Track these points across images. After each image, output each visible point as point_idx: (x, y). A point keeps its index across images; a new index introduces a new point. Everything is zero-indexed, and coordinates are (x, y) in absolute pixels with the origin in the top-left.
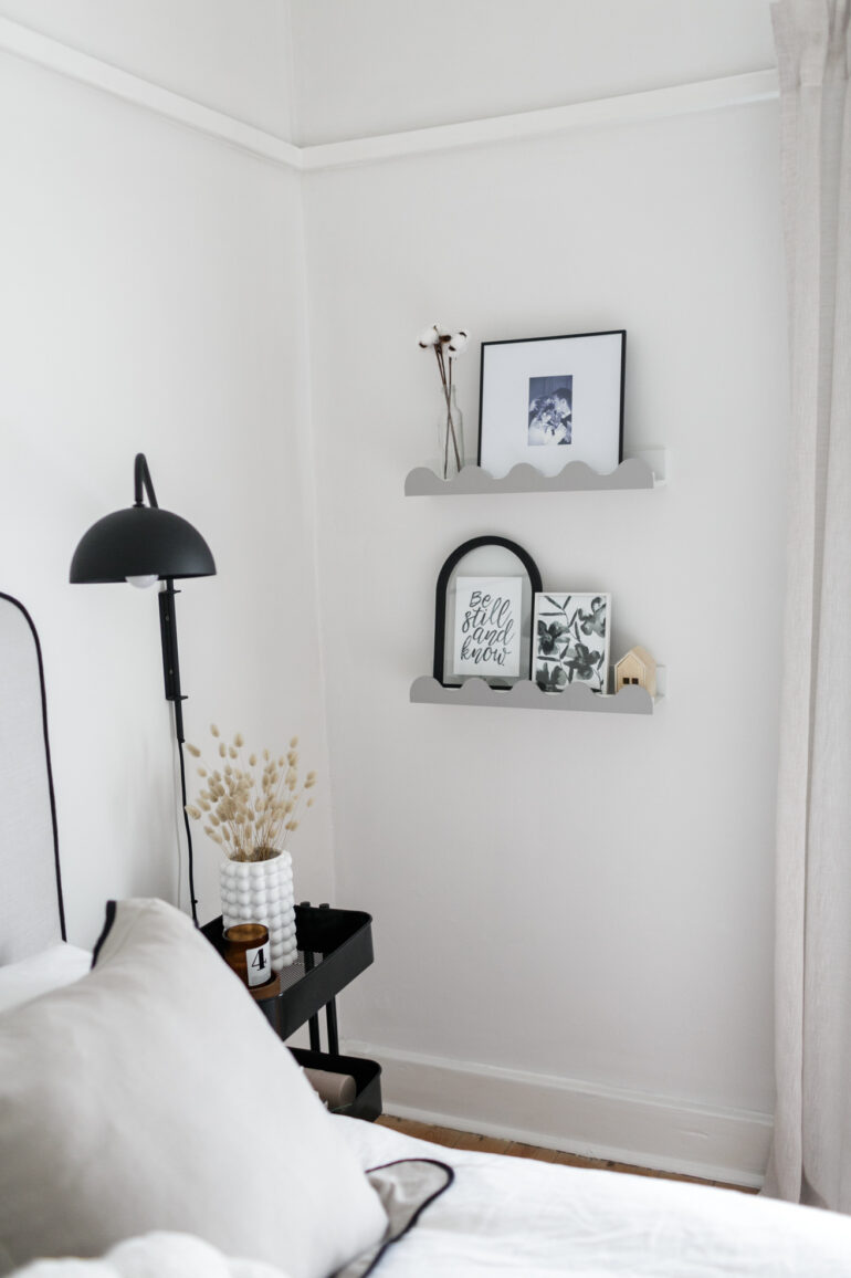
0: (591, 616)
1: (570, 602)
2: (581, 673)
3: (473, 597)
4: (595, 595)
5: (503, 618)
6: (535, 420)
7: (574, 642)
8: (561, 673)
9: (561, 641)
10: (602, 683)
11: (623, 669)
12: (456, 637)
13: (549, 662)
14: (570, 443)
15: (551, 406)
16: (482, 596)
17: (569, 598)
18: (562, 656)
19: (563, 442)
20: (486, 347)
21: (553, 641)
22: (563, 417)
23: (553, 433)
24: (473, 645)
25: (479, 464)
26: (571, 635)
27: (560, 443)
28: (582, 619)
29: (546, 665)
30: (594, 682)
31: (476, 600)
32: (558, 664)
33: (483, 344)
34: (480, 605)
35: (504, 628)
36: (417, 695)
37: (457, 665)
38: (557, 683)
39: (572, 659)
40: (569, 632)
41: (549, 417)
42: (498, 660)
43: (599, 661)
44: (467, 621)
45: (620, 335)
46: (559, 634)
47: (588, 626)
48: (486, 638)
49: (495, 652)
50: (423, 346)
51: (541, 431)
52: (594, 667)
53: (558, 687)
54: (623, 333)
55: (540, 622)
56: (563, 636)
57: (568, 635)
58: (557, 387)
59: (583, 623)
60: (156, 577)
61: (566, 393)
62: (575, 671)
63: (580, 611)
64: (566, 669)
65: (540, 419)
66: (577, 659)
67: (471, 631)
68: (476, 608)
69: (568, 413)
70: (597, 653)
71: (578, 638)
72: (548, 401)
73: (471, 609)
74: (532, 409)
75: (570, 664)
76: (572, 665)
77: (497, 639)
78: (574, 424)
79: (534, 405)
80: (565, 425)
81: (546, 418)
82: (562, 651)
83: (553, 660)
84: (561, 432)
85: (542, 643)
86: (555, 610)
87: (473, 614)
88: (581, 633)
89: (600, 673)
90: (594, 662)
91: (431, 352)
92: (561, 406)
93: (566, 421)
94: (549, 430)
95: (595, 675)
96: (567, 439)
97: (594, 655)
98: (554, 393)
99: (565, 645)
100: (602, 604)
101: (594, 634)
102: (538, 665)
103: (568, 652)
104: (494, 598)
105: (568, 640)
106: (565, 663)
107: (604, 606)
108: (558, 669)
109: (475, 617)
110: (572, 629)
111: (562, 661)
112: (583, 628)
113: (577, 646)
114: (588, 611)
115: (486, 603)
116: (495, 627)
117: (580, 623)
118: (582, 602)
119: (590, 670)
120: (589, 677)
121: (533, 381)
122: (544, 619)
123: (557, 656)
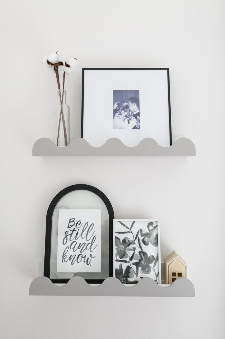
0: (147, 233)
1: (134, 225)
2: (143, 269)
3: (70, 222)
4: (150, 221)
5: (90, 235)
6: (117, 114)
7: (138, 250)
8: (131, 270)
9: (130, 250)
10: (157, 275)
11: (172, 267)
12: (59, 248)
13: (123, 263)
14: (139, 129)
15: (127, 107)
16: (76, 221)
17: (134, 222)
18: (131, 259)
19: (135, 128)
20: (85, 71)
21: (125, 249)
22: (135, 113)
23: (129, 123)
24: (70, 252)
25: (82, 136)
26: (136, 246)
27: (133, 129)
28: (142, 235)
29: (121, 265)
30: (152, 275)
31: (72, 224)
32: (128, 264)
33: (84, 69)
34: (74, 227)
35: (90, 241)
36: (34, 290)
37: (58, 267)
38: (129, 277)
39: (137, 261)
40: (135, 244)
41: (126, 113)
42: (87, 262)
43: (154, 261)
44: (66, 237)
45: (166, 71)
46: (129, 245)
47: (146, 239)
48: (79, 248)
49: (85, 257)
51: (120, 120)
52: (152, 265)
53: (130, 279)
54: (168, 69)
55: (116, 237)
56: (131, 246)
57: (134, 246)
58: (130, 96)
59: (143, 238)
61: (135, 100)
62: (140, 268)
63: (141, 231)
64: (134, 267)
65: (120, 114)
66: (140, 260)
67: (69, 243)
68: (72, 229)
69: (137, 111)
70: (153, 257)
71: (141, 247)
72: (125, 104)
73: (68, 230)
74: (115, 108)
75: (137, 264)
77: (86, 249)
78: (141, 118)
79: (116, 106)
80: (136, 118)
81: (124, 113)
82: (131, 256)
83: (125, 262)
84: (134, 122)
85: (118, 251)
86: (125, 229)
87: (70, 232)
88: (142, 244)
89: (155, 269)
90: (151, 262)
92: (133, 107)
93: (137, 116)
94: (127, 120)
95: (152, 271)
96: (137, 126)
97: (151, 258)
98: (129, 99)
99: (132, 252)
100: (154, 225)
101: (150, 245)
102: (116, 265)
103: (134, 257)
104: (84, 222)
105: (134, 249)
106: (133, 264)
107: (156, 226)
108: (128, 268)
109: (71, 234)
110: (136, 242)
111: (131, 262)
112: (143, 241)
113: (140, 253)
114: (145, 231)
115: (78, 226)
116: (84, 241)
117: (141, 238)
118: (142, 225)
119: (149, 268)
120: (148, 272)
121: (115, 92)
122: (119, 236)
123: (128, 259)
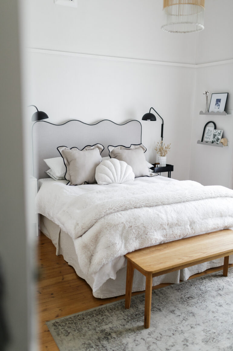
4: (221, 131)
6: (216, 105)
12: (205, 135)
19: (219, 108)
20: (212, 94)
24: (207, 137)
26: (217, 136)
29: (213, 140)
30: (218, 143)
31: (208, 130)
37: (205, 139)
42: (209, 139)
50: (204, 94)
53: (214, 143)
54: (228, 93)
58: (219, 100)
60: (150, 120)
61: (220, 101)
67: (207, 134)
70: (219, 139)
74: (216, 103)
76: (216, 140)
78: (220, 106)
86: (216, 132)
87: (208, 132)
91: (205, 94)
92: (219, 103)
93: (219, 105)
101: (220, 136)
103: (216, 138)
104: (210, 130)
108: (215, 141)
114: (220, 133)
116: (210, 134)
117: (218, 134)
118: (219, 131)
119: (218, 141)
121: (216, 99)
122: (214, 133)
